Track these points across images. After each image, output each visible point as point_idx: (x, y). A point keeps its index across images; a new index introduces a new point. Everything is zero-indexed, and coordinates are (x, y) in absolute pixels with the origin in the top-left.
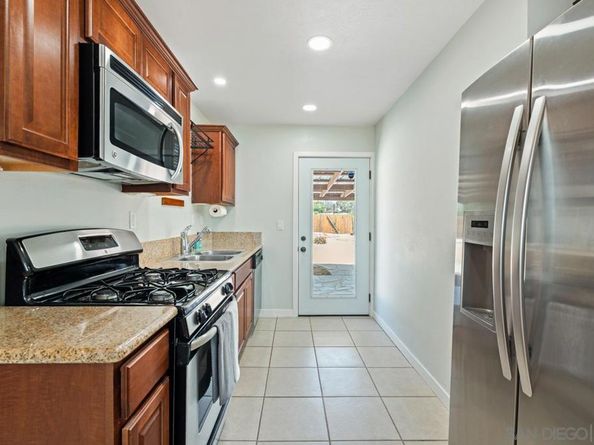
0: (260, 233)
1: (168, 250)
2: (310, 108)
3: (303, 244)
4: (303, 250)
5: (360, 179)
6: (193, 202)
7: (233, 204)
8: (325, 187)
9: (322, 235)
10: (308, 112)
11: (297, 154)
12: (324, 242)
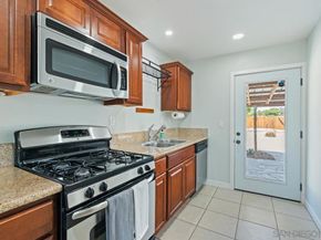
0: (207, 130)
1: (140, 138)
2: (238, 36)
3: (238, 138)
4: (238, 142)
5: (291, 89)
6: (162, 110)
7: (189, 110)
8: (268, 97)
9: (271, 130)
10: (237, 40)
11: (233, 74)
12: (274, 136)
